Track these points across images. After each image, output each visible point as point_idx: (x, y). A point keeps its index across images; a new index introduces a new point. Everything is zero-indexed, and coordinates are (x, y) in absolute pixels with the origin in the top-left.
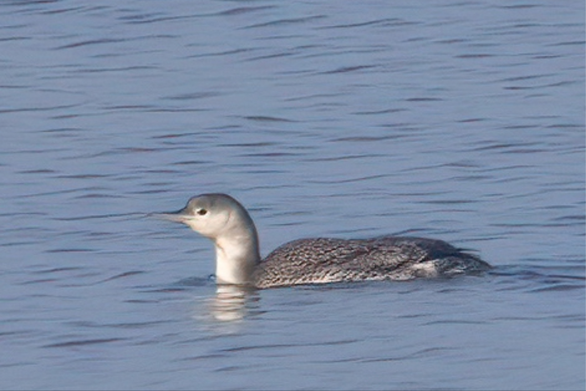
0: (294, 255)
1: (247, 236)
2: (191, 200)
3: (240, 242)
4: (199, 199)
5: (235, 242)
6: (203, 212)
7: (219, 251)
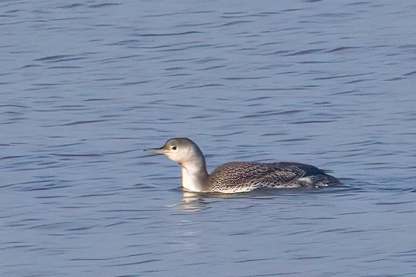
0: (232, 172)
1: (200, 161)
2: (167, 141)
3: (196, 165)
4: (173, 141)
5: (193, 165)
6: (175, 148)
7: (184, 170)
